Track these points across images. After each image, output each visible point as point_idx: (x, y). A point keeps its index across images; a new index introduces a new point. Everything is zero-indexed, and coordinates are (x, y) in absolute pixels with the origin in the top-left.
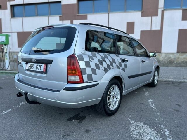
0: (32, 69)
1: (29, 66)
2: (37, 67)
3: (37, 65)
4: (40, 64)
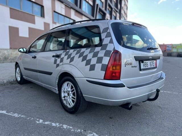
0: (147, 67)
1: (144, 65)
2: (150, 64)
3: (150, 62)
4: (152, 61)
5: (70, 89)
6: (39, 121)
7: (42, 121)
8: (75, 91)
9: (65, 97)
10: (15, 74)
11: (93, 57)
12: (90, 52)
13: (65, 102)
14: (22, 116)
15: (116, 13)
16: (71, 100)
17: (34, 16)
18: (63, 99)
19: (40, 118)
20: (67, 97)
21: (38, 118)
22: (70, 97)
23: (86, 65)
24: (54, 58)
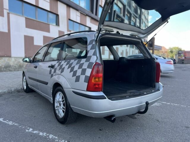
5: (61, 100)
6: (28, 130)
7: (32, 130)
8: (65, 101)
9: (57, 107)
10: (22, 83)
11: (79, 68)
12: (77, 64)
13: (57, 112)
14: (16, 124)
15: (136, 18)
16: (62, 111)
17: (49, 24)
18: (56, 108)
19: (30, 127)
20: (59, 107)
21: (29, 126)
22: (61, 107)
23: (73, 76)
24: (50, 68)
